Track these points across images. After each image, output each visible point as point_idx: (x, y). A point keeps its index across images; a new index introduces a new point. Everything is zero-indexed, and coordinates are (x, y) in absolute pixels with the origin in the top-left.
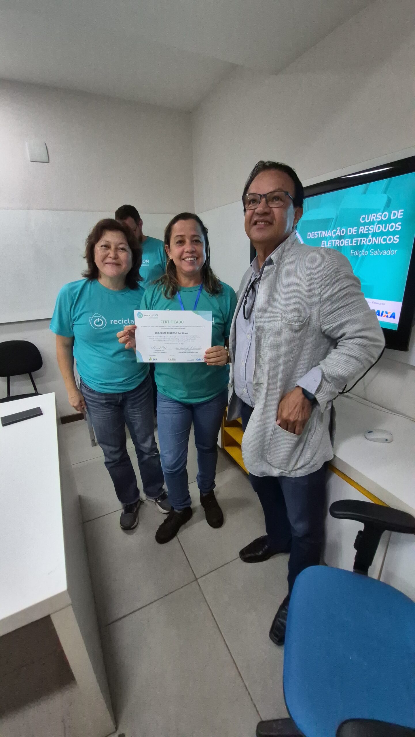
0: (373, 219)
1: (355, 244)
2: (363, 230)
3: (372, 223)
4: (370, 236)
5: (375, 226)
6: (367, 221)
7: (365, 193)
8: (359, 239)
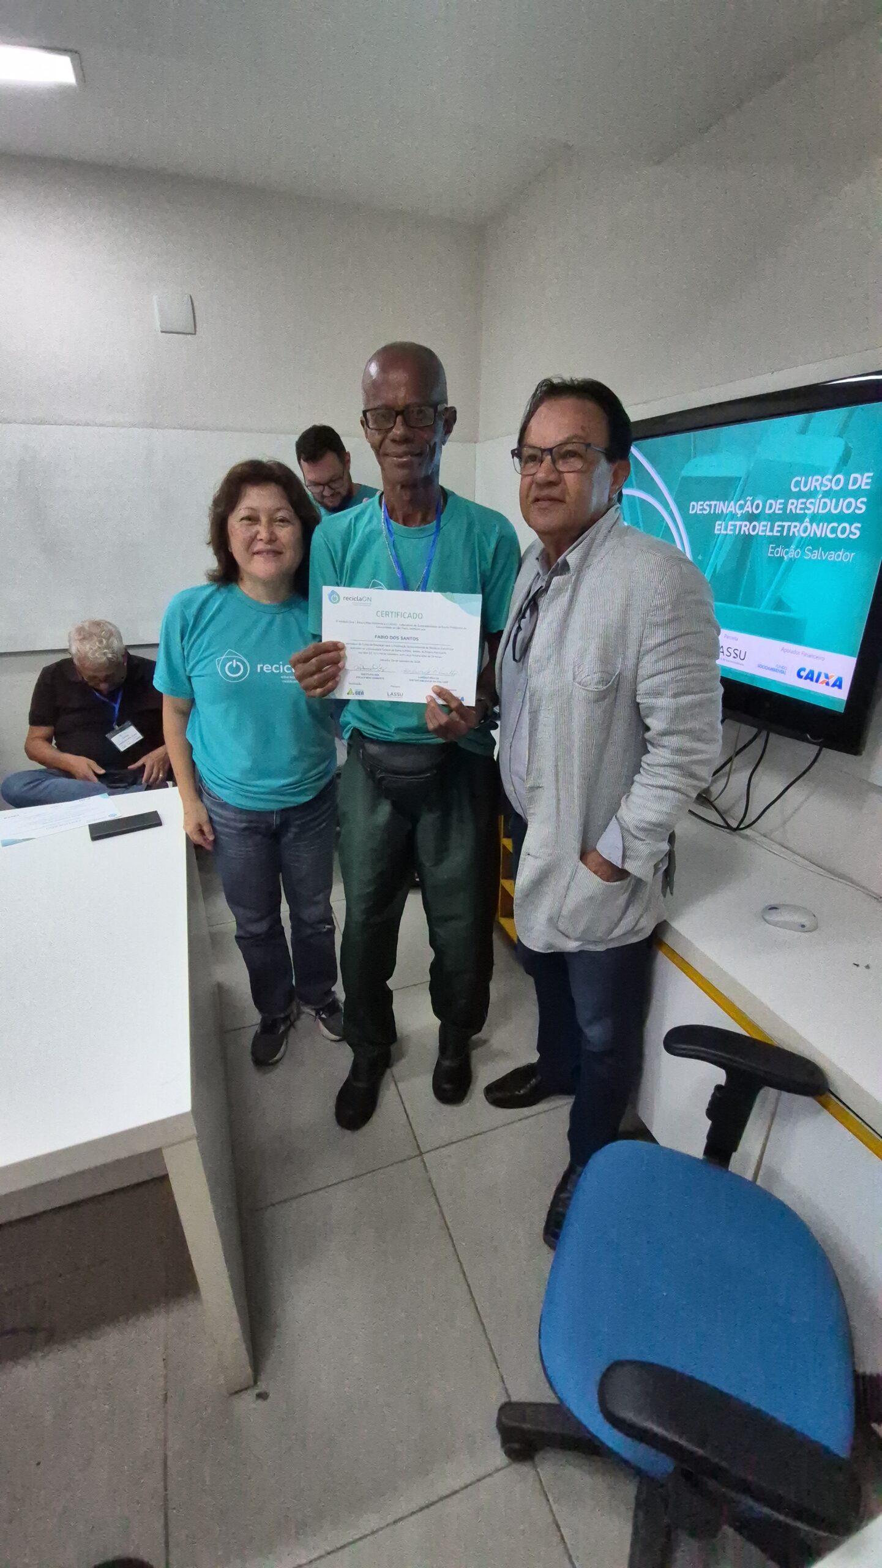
0: (816, 487)
1: (779, 534)
2: (795, 505)
3: (811, 494)
4: (807, 519)
5: (818, 501)
6: (803, 489)
7: (803, 431)
8: (786, 524)
